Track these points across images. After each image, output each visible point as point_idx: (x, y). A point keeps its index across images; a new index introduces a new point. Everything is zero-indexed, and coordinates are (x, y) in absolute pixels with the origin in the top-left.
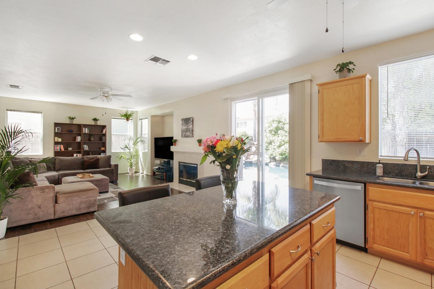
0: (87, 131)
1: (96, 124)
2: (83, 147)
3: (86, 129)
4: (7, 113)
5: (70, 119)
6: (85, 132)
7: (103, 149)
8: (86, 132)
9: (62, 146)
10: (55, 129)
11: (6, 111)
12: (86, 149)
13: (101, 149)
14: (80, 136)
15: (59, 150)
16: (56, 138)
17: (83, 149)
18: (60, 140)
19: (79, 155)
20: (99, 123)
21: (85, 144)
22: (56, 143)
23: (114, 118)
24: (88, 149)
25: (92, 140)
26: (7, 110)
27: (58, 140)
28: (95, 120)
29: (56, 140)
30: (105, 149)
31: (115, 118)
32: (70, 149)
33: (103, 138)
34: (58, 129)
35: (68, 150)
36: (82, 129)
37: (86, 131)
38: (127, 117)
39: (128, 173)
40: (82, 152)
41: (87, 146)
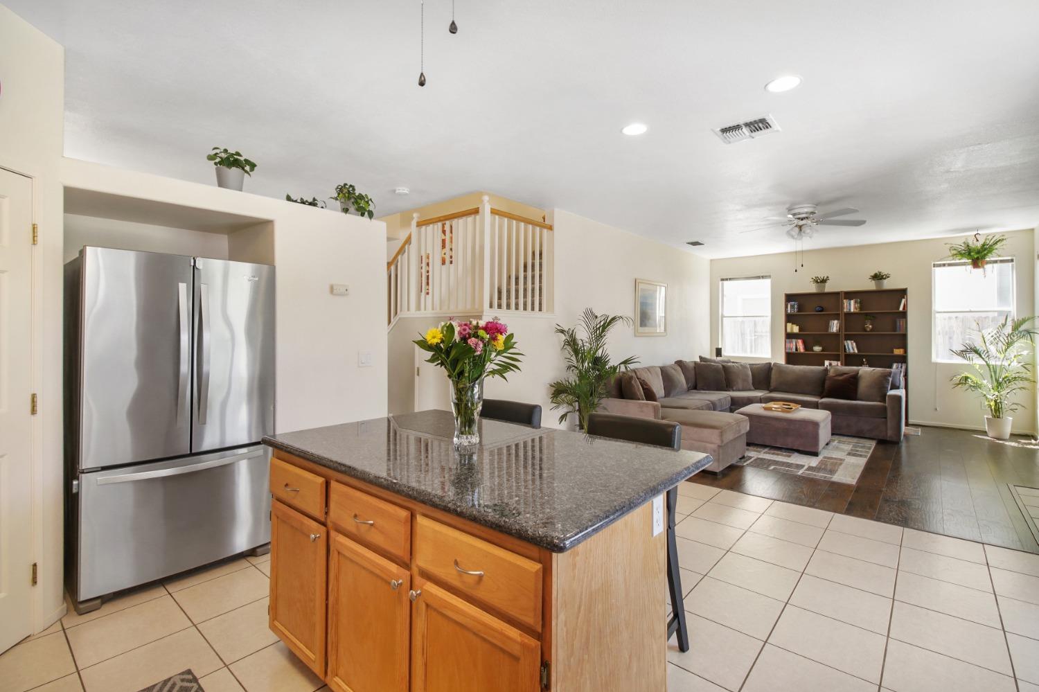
0: (855, 308)
1: (879, 289)
2: (845, 346)
3: (852, 302)
4: (723, 285)
5: (817, 282)
6: (850, 310)
7: (898, 352)
8: (852, 310)
9: (800, 341)
10: (786, 307)
11: (721, 282)
12: (852, 351)
13: (893, 352)
14: (838, 319)
15: (794, 350)
16: (789, 325)
17: (845, 352)
18: (796, 329)
19: (834, 363)
20: (887, 285)
21: (848, 337)
22: (789, 336)
23: (940, 266)
24: (856, 351)
25: (868, 330)
26: (722, 280)
27: (792, 329)
28: (878, 277)
29: (789, 330)
30: (906, 352)
31: (944, 265)
32: (817, 349)
33: (900, 322)
34: (792, 307)
35: (813, 351)
36: (843, 303)
37: (851, 306)
38: (977, 256)
39: (985, 433)
40: (842, 357)
41: (854, 344)
